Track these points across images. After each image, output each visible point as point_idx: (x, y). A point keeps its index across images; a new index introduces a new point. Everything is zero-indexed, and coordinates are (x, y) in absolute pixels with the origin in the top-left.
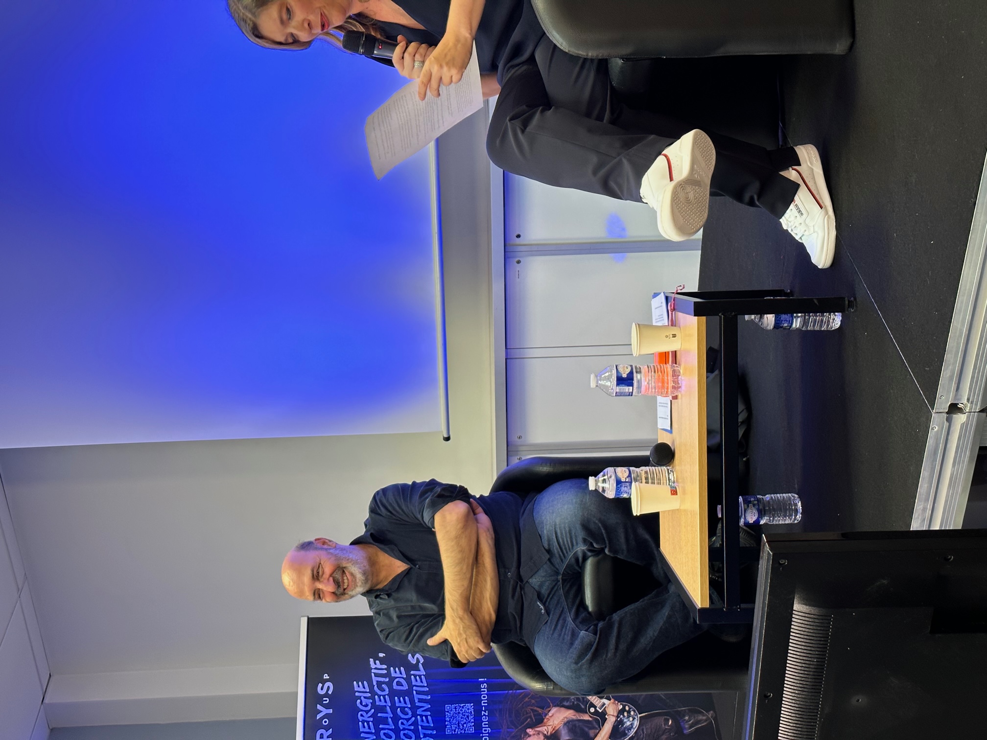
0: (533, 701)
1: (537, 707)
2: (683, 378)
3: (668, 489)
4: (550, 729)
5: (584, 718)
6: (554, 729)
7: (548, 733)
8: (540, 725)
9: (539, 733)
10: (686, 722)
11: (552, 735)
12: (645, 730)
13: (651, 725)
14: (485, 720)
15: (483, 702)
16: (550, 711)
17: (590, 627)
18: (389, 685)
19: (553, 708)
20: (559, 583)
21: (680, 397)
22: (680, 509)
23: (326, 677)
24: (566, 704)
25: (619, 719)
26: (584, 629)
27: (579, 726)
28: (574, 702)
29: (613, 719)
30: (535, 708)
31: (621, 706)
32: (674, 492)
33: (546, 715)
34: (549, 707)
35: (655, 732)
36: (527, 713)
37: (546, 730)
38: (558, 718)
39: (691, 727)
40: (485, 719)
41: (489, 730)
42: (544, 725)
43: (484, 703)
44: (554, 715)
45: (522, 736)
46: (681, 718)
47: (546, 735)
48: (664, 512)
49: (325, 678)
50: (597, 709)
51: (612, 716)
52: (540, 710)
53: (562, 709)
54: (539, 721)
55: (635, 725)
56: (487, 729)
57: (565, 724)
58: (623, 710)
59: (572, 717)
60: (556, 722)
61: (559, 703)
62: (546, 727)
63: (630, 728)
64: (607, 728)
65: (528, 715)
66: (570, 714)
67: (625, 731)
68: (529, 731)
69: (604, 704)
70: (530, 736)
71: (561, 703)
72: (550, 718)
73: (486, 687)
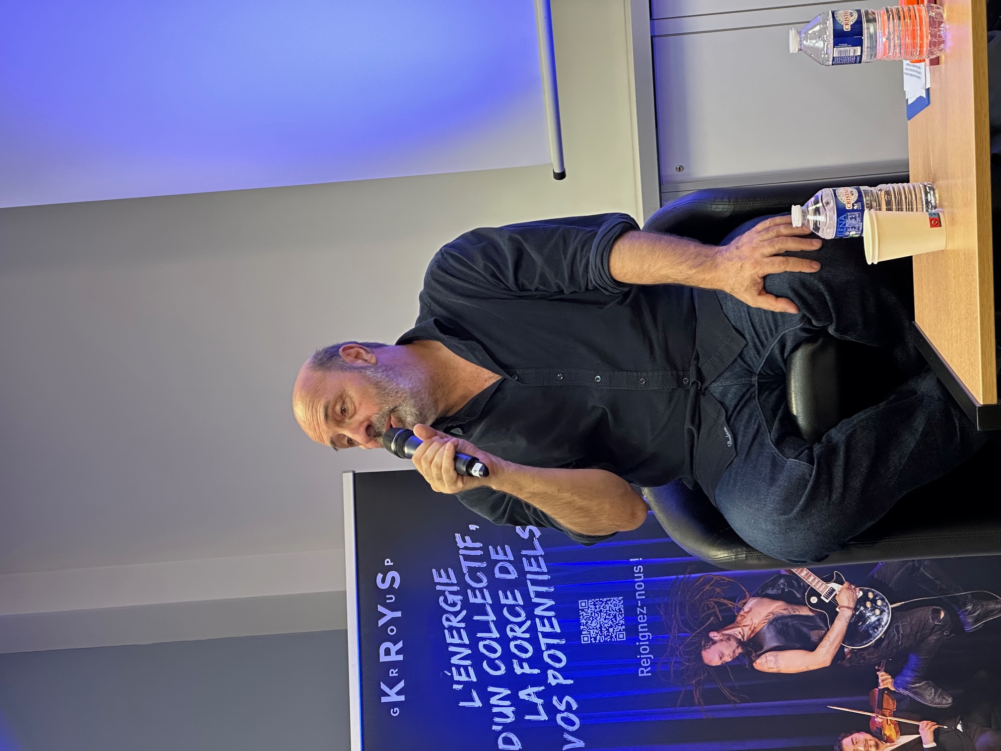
0: (718, 590)
1: (724, 598)
2: (947, 27)
3: (923, 217)
4: (747, 632)
5: (801, 614)
6: (753, 632)
7: (743, 637)
8: (730, 626)
9: (729, 638)
10: (969, 614)
11: (750, 640)
12: (901, 629)
13: (912, 620)
14: (642, 621)
15: (637, 593)
16: (745, 603)
17: (802, 452)
18: (489, 572)
19: (751, 599)
20: (752, 390)
21: (943, 58)
22: (947, 250)
23: (388, 562)
24: (770, 592)
25: (857, 613)
26: (793, 456)
27: (793, 625)
28: (783, 589)
29: (849, 613)
30: (722, 600)
31: (861, 593)
32: (936, 222)
33: (740, 609)
34: (745, 598)
35: (917, 632)
36: (709, 608)
37: (740, 633)
38: (760, 614)
39: (977, 620)
40: (642, 619)
41: (649, 636)
42: (737, 625)
43: (639, 595)
44: (753, 610)
45: (703, 643)
46: (960, 609)
47: (740, 640)
48: (919, 256)
49: (386, 564)
50: (822, 597)
51: (846, 609)
52: (730, 604)
53: (766, 600)
54: (730, 619)
55: (885, 620)
56: (646, 634)
57: (771, 623)
58: (865, 598)
59: (782, 612)
60: (756, 621)
61: (759, 592)
62: (739, 629)
63: (876, 625)
64: (840, 626)
65: (712, 611)
66: (777, 608)
67: (868, 631)
68: (713, 635)
69: (833, 590)
70: (714, 642)
71: (763, 591)
72: (745, 615)
73: (641, 571)
